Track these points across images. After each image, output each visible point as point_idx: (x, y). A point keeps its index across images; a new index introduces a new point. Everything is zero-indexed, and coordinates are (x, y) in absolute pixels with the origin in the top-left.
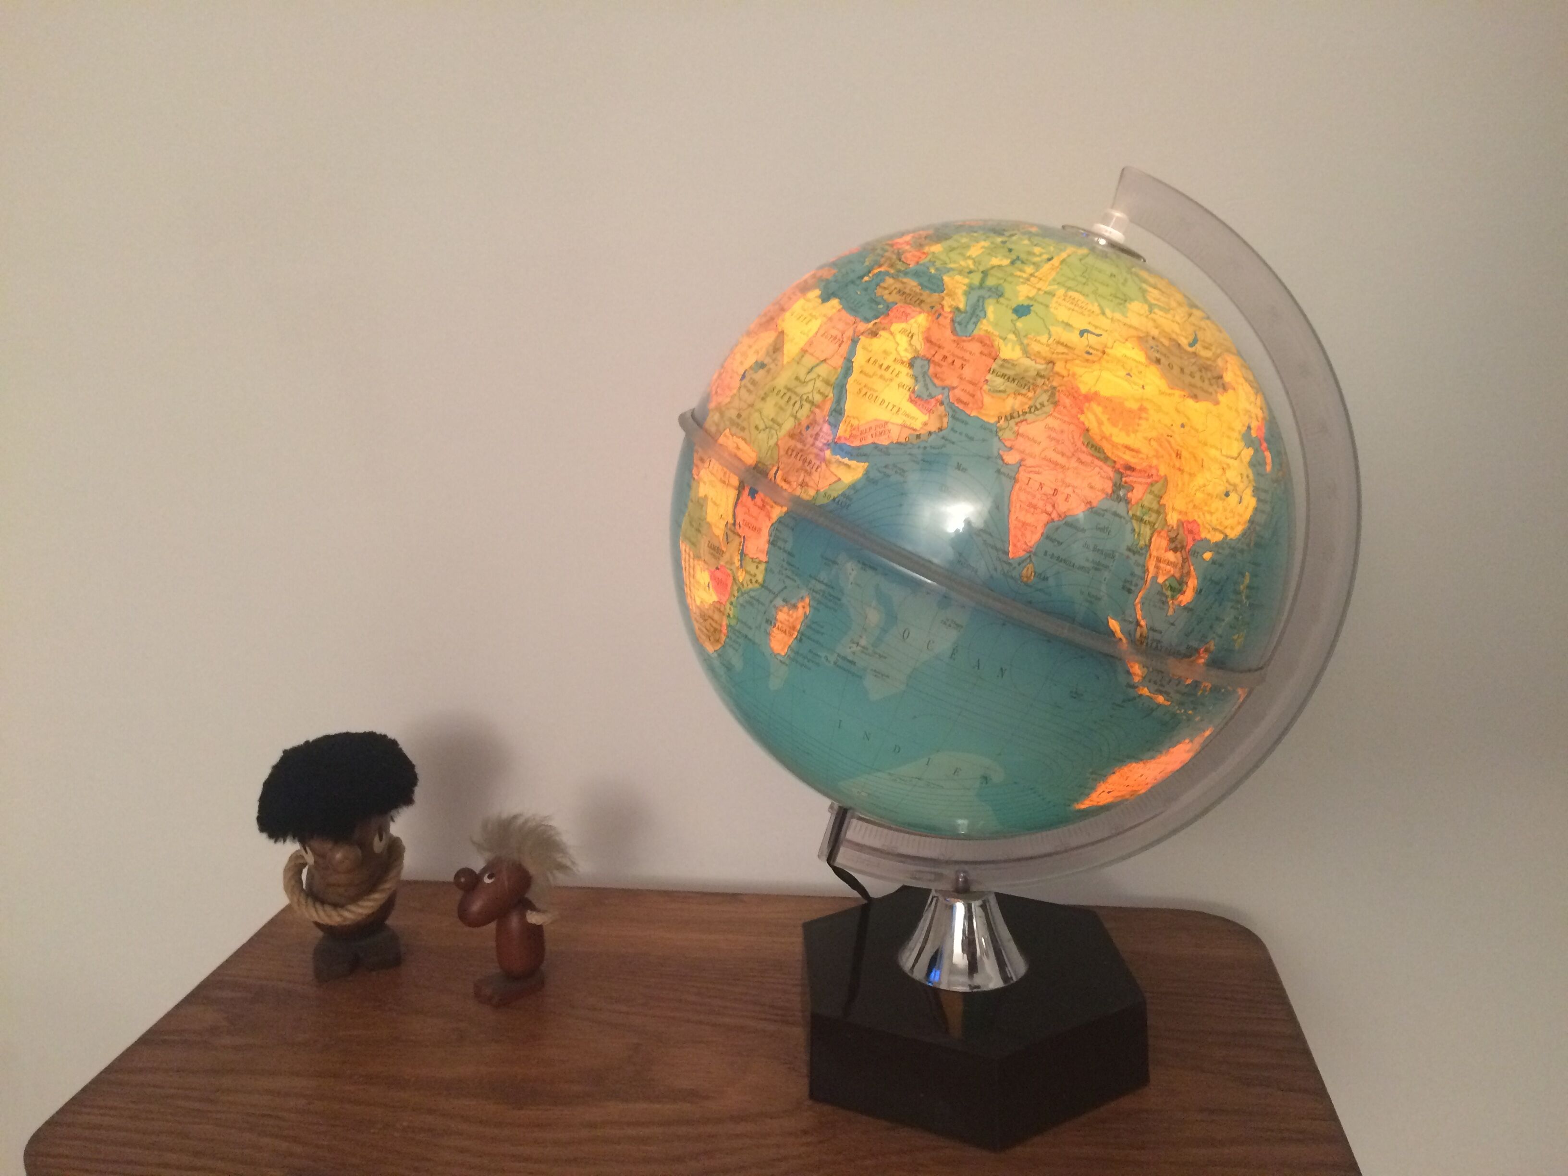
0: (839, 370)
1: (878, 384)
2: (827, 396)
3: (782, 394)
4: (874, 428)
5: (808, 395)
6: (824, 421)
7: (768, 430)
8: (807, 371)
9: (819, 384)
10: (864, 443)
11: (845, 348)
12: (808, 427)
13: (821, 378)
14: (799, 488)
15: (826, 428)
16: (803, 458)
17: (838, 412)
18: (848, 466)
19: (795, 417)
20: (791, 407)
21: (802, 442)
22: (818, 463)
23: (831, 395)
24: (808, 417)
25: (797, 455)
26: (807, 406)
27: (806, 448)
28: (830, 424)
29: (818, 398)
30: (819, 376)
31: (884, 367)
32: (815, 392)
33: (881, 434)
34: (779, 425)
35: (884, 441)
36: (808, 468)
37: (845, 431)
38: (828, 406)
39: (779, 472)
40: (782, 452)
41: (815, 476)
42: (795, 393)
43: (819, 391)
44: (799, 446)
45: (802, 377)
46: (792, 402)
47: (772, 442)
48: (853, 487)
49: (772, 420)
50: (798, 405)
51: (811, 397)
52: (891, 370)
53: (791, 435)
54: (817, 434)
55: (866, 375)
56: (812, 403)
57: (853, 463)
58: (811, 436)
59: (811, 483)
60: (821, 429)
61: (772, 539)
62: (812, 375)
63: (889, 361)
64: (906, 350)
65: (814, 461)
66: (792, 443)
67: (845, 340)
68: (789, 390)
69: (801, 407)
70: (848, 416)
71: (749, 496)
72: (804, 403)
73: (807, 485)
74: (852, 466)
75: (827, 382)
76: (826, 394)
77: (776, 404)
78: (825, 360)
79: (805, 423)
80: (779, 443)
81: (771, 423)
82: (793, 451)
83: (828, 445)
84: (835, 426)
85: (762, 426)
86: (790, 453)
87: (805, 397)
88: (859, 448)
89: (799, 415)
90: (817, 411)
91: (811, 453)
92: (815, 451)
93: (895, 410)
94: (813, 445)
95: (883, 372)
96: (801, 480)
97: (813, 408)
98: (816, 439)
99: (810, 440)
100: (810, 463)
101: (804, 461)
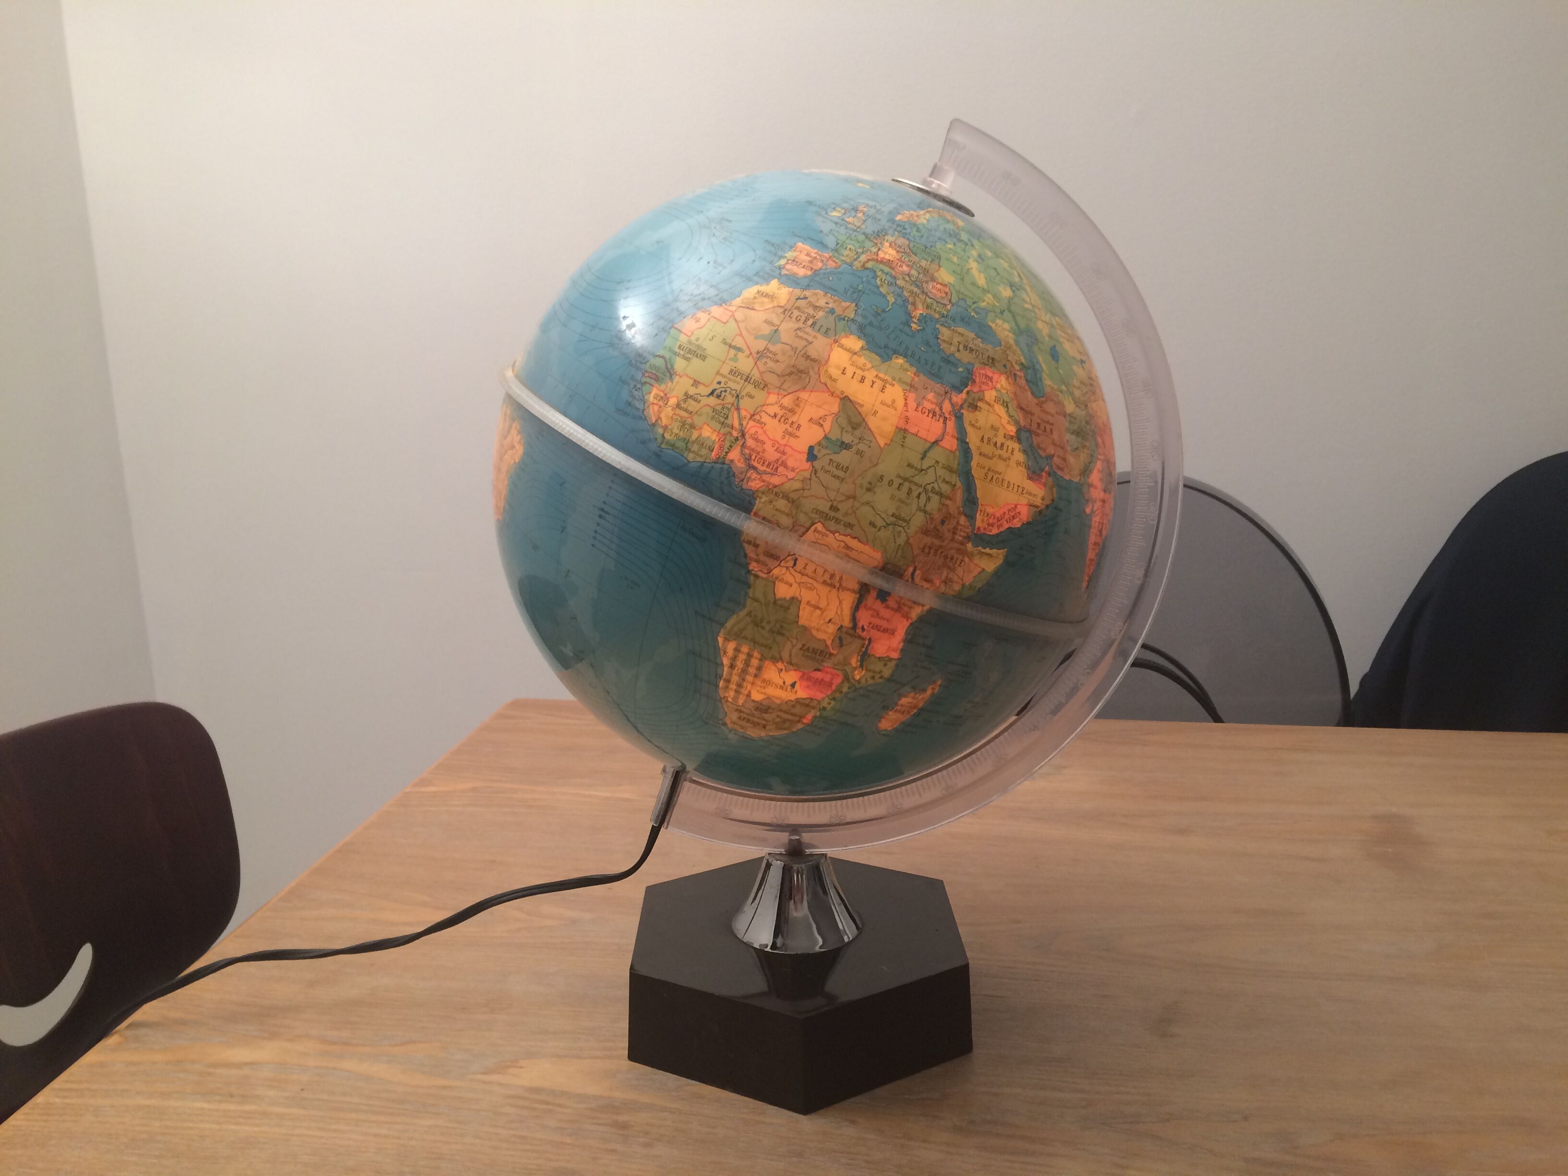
0: (957, 453)
1: (1000, 466)
2: (955, 485)
3: (896, 485)
4: (1007, 512)
5: (932, 485)
6: (959, 513)
7: (891, 527)
8: (920, 456)
9: (941, 472)
10: (1002, 529)
11: (951, 425)
12: (943, 522)
13: (940, 465)
14: (943, 585)
15: (963, 520)
16: (943, 554)
17: (971, 501)
18: (990, 555)
19: (925, 512)
20: (916, 500)
21: (940, 537)
22: (961, 557)
23: (959, 484)
24: (940, 510)
25: (935, 553)
26: (935, 499)
27: (944, 544)
28: (965, 515)
29: (946, 488)
30: (937, 462)
31: (999, 445)
32: (939, 481)
33: (1014, 517)
34: (906, 522)
35: (1017, 524)
36: (951, 564)
37: (983, 521)
38: (959, 496)
39: (918, 572)
40: (916, 551)
41: (960, 571)
42: (916, 484)
43: (944, 479)
44: (937, 542)
45: (917, 464)
46: (915, 494)
47: (901, 540)
48: (997, 573)
49: (893, 515)
50: (923, 497)
51: (937, 488)
52: (1005, 447)
53: (925, 532)
54: (955, 528)
55: (985, 456)
56: (940, 494)
57: (994, 552)
58: (949, 531)
59: (956, 578)
60: (958, 523)
61: (910, 637)
62: (926, 463)
63: (1000, 440)
64: (1008, 423)
65: (956, 556)
66: (928, 540)
67: (947, 415)
68: (906, 479)
69: (929, 499)
70: (982, 505)
71: (877, 599)
72: (931, 495)
73: (951, 581)
74: (994, 555)
75: (950, 469)
76: (953, 483)
77: (892, 497)
78: (936, 442)
79: (938, 517)
80: (911, 540)
81: (893, 519)
82: (930, 548)
83: (968, 538)
84: (971, 518)
85: (879, 523)
86: (926, 550)
87: (929, 487)
88: (997, 535)
89: (928, 508)
90: (948, 502)
91: (951, 549)
92: (956, 545)
93: (1020, 490)
94: (953, 540)
95: (999, 452)
96: (943, 577)
97: (943, 500)
98: (954, 533)
99: (948, 535)
100: (952, 558)
101: (946, 557)
